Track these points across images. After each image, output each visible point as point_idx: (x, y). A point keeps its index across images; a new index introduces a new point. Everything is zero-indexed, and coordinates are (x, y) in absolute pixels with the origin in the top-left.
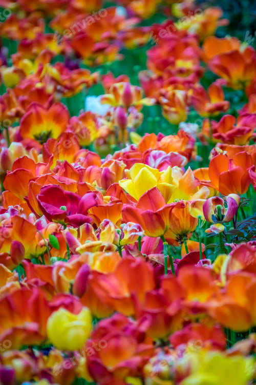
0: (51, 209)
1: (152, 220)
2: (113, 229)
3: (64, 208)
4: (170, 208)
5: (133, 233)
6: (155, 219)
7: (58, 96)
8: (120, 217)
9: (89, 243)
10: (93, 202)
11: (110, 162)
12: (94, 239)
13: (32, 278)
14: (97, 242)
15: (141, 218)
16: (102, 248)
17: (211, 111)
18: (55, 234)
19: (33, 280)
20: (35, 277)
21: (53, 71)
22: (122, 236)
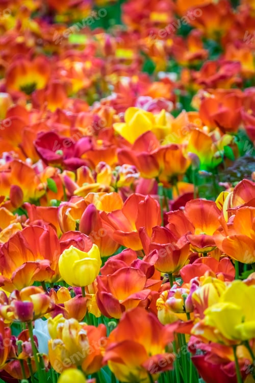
0: (48, 154)
1: (147, 162)
2: (110, 171)
3: (60, 152)
4: (164, 151)
5: (129, 175)
6: (149, 161)
7: (39, 50)
8: (116, 160)
9: (86, 185)
10: (89, 146)
11: (99, 109)
12: (91, 182)
13: (34, 220)
14: (94, 185)
15: (136, 160)
16: (99, 190)
17: (191, 60)
18: (53, 177)
19: (36, 221)
20: (38, 219)
21: (33, 26)
22: (118, 179)
